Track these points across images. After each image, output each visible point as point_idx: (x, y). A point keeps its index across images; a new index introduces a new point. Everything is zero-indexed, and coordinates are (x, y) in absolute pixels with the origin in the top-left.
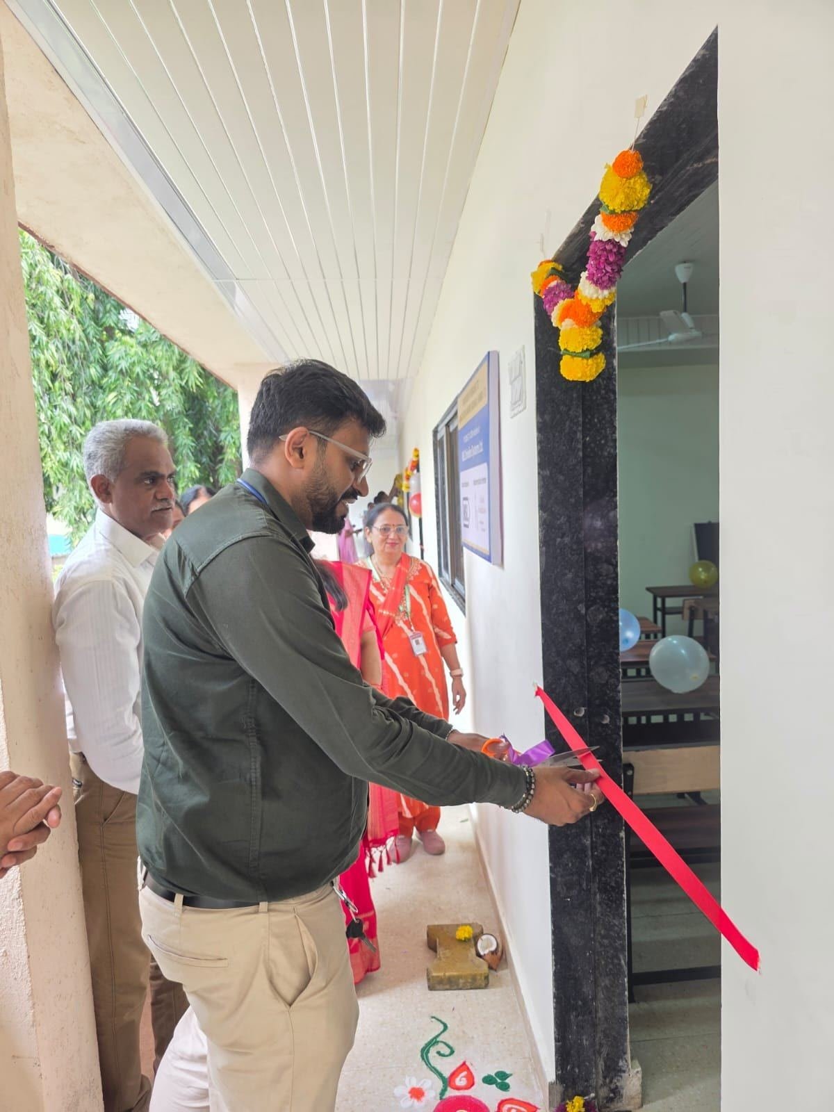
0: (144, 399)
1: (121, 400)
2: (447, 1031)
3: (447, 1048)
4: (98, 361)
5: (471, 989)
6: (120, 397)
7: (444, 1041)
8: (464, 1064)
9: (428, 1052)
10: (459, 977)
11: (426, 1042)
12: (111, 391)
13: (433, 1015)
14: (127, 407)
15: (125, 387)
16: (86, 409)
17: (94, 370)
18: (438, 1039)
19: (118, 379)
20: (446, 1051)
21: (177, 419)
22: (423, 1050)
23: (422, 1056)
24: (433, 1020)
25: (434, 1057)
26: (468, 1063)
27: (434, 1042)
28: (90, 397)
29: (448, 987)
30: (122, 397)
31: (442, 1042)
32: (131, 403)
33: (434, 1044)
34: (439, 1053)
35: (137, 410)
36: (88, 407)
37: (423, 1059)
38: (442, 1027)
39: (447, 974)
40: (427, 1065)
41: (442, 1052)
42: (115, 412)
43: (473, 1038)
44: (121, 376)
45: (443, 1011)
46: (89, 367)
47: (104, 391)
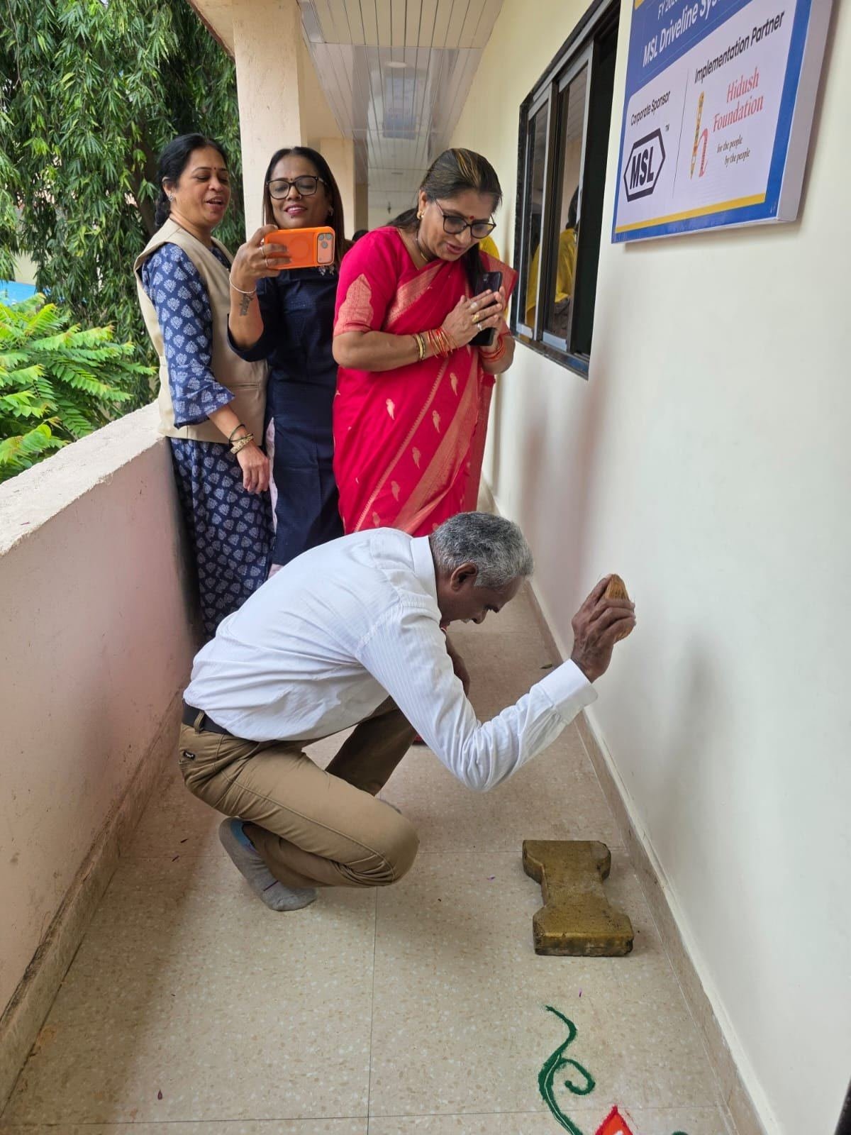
0: (112, 85)
1: (80, 84)
2: (577, 1038)
3: (582, 1076)
4: (49, 28)
5: (603, 956)
6: (79, 80)
7: (575, 1060)
8: (615, 1112)
9: (550, 1082)
10: (586, 940)
11: (545, 1060)
12: (68, 70)
13: (550, 1006)
14: (88, 95)
15: (85, 66)
16: (35, 97)
17: (43, 39)
18: (566, 1055)
19: (75, 54)
20: (581, 1082)
21: (158, 121)
22: (542, 1076)
23: (542, 1090)
24: (551, 1013)
25: (563, 1093)
26: (620, 1112)
27: (556, 1062)
28: (40, 81)
29: (566, 951)
30: (82, 79)
31: (571, 1061)
32: (94, 90)
33: (557, 1067)
34: (568, 1084)
35: (102, 102)
36: (38, 94)
37: (545, 1097)
38: (566, 1031)
39: (568, 935)
40: (553, 1111)
41: (574, 1084)
42: (73, 103)
43: (620, 1056)
44: (79, 49)
45: (563, 996)
46: (36, 36)
47: (58, 72)
